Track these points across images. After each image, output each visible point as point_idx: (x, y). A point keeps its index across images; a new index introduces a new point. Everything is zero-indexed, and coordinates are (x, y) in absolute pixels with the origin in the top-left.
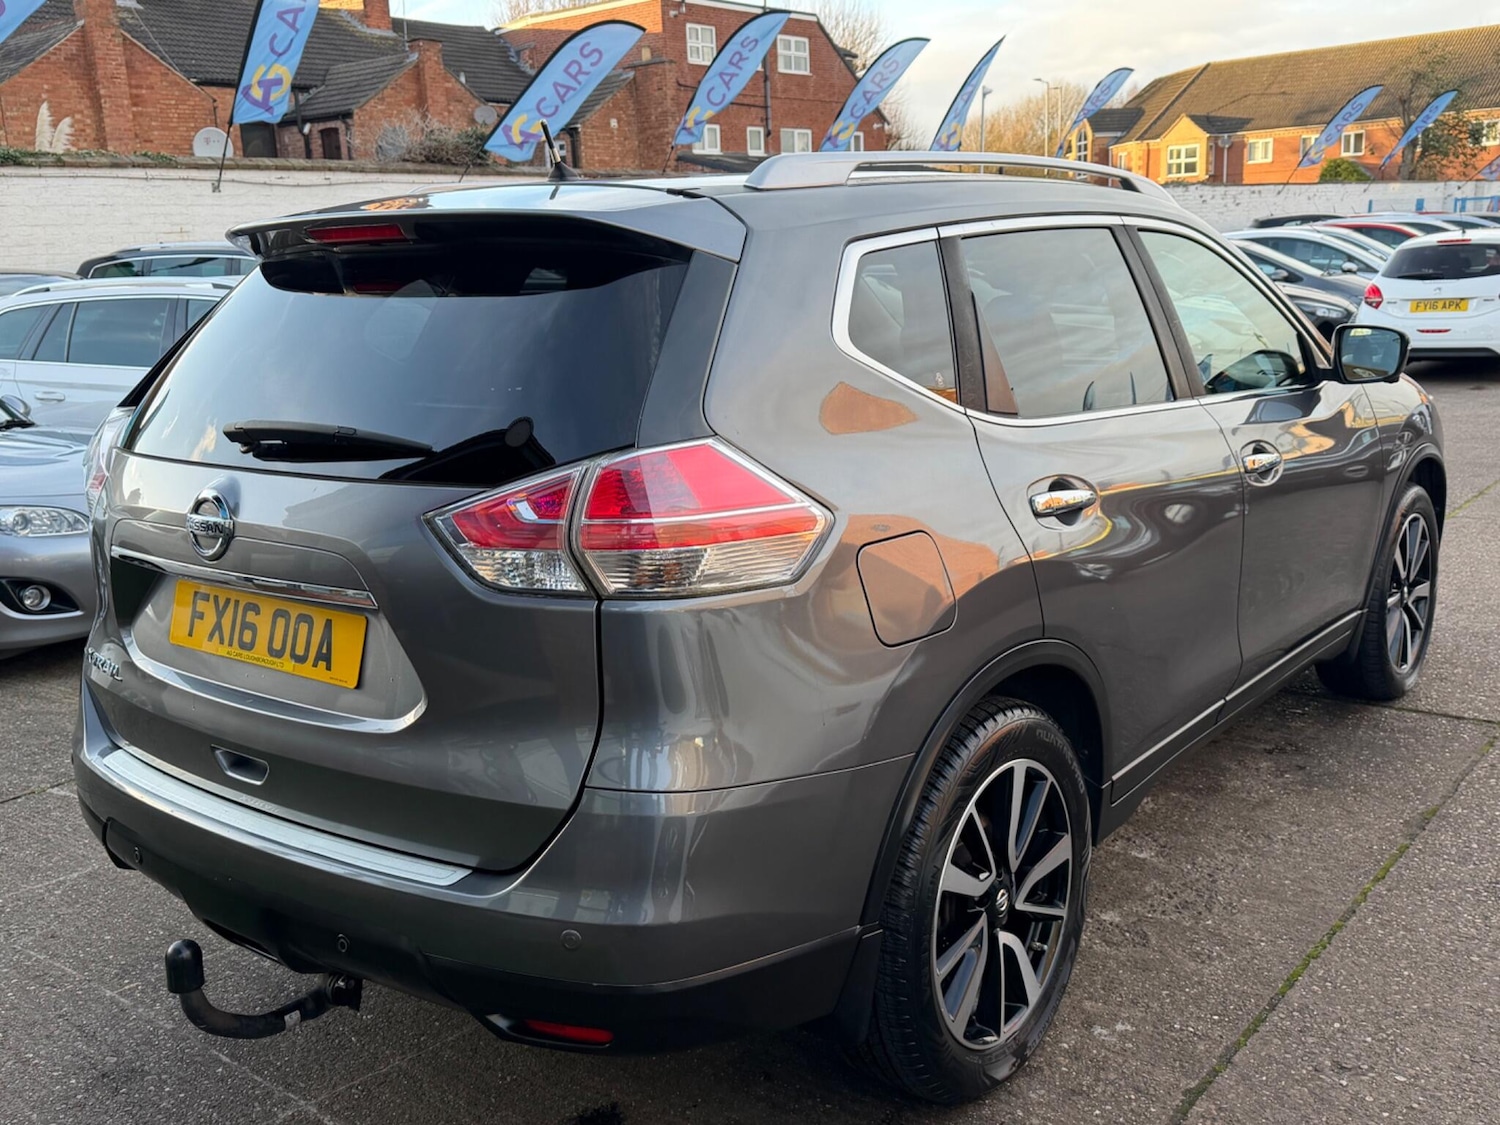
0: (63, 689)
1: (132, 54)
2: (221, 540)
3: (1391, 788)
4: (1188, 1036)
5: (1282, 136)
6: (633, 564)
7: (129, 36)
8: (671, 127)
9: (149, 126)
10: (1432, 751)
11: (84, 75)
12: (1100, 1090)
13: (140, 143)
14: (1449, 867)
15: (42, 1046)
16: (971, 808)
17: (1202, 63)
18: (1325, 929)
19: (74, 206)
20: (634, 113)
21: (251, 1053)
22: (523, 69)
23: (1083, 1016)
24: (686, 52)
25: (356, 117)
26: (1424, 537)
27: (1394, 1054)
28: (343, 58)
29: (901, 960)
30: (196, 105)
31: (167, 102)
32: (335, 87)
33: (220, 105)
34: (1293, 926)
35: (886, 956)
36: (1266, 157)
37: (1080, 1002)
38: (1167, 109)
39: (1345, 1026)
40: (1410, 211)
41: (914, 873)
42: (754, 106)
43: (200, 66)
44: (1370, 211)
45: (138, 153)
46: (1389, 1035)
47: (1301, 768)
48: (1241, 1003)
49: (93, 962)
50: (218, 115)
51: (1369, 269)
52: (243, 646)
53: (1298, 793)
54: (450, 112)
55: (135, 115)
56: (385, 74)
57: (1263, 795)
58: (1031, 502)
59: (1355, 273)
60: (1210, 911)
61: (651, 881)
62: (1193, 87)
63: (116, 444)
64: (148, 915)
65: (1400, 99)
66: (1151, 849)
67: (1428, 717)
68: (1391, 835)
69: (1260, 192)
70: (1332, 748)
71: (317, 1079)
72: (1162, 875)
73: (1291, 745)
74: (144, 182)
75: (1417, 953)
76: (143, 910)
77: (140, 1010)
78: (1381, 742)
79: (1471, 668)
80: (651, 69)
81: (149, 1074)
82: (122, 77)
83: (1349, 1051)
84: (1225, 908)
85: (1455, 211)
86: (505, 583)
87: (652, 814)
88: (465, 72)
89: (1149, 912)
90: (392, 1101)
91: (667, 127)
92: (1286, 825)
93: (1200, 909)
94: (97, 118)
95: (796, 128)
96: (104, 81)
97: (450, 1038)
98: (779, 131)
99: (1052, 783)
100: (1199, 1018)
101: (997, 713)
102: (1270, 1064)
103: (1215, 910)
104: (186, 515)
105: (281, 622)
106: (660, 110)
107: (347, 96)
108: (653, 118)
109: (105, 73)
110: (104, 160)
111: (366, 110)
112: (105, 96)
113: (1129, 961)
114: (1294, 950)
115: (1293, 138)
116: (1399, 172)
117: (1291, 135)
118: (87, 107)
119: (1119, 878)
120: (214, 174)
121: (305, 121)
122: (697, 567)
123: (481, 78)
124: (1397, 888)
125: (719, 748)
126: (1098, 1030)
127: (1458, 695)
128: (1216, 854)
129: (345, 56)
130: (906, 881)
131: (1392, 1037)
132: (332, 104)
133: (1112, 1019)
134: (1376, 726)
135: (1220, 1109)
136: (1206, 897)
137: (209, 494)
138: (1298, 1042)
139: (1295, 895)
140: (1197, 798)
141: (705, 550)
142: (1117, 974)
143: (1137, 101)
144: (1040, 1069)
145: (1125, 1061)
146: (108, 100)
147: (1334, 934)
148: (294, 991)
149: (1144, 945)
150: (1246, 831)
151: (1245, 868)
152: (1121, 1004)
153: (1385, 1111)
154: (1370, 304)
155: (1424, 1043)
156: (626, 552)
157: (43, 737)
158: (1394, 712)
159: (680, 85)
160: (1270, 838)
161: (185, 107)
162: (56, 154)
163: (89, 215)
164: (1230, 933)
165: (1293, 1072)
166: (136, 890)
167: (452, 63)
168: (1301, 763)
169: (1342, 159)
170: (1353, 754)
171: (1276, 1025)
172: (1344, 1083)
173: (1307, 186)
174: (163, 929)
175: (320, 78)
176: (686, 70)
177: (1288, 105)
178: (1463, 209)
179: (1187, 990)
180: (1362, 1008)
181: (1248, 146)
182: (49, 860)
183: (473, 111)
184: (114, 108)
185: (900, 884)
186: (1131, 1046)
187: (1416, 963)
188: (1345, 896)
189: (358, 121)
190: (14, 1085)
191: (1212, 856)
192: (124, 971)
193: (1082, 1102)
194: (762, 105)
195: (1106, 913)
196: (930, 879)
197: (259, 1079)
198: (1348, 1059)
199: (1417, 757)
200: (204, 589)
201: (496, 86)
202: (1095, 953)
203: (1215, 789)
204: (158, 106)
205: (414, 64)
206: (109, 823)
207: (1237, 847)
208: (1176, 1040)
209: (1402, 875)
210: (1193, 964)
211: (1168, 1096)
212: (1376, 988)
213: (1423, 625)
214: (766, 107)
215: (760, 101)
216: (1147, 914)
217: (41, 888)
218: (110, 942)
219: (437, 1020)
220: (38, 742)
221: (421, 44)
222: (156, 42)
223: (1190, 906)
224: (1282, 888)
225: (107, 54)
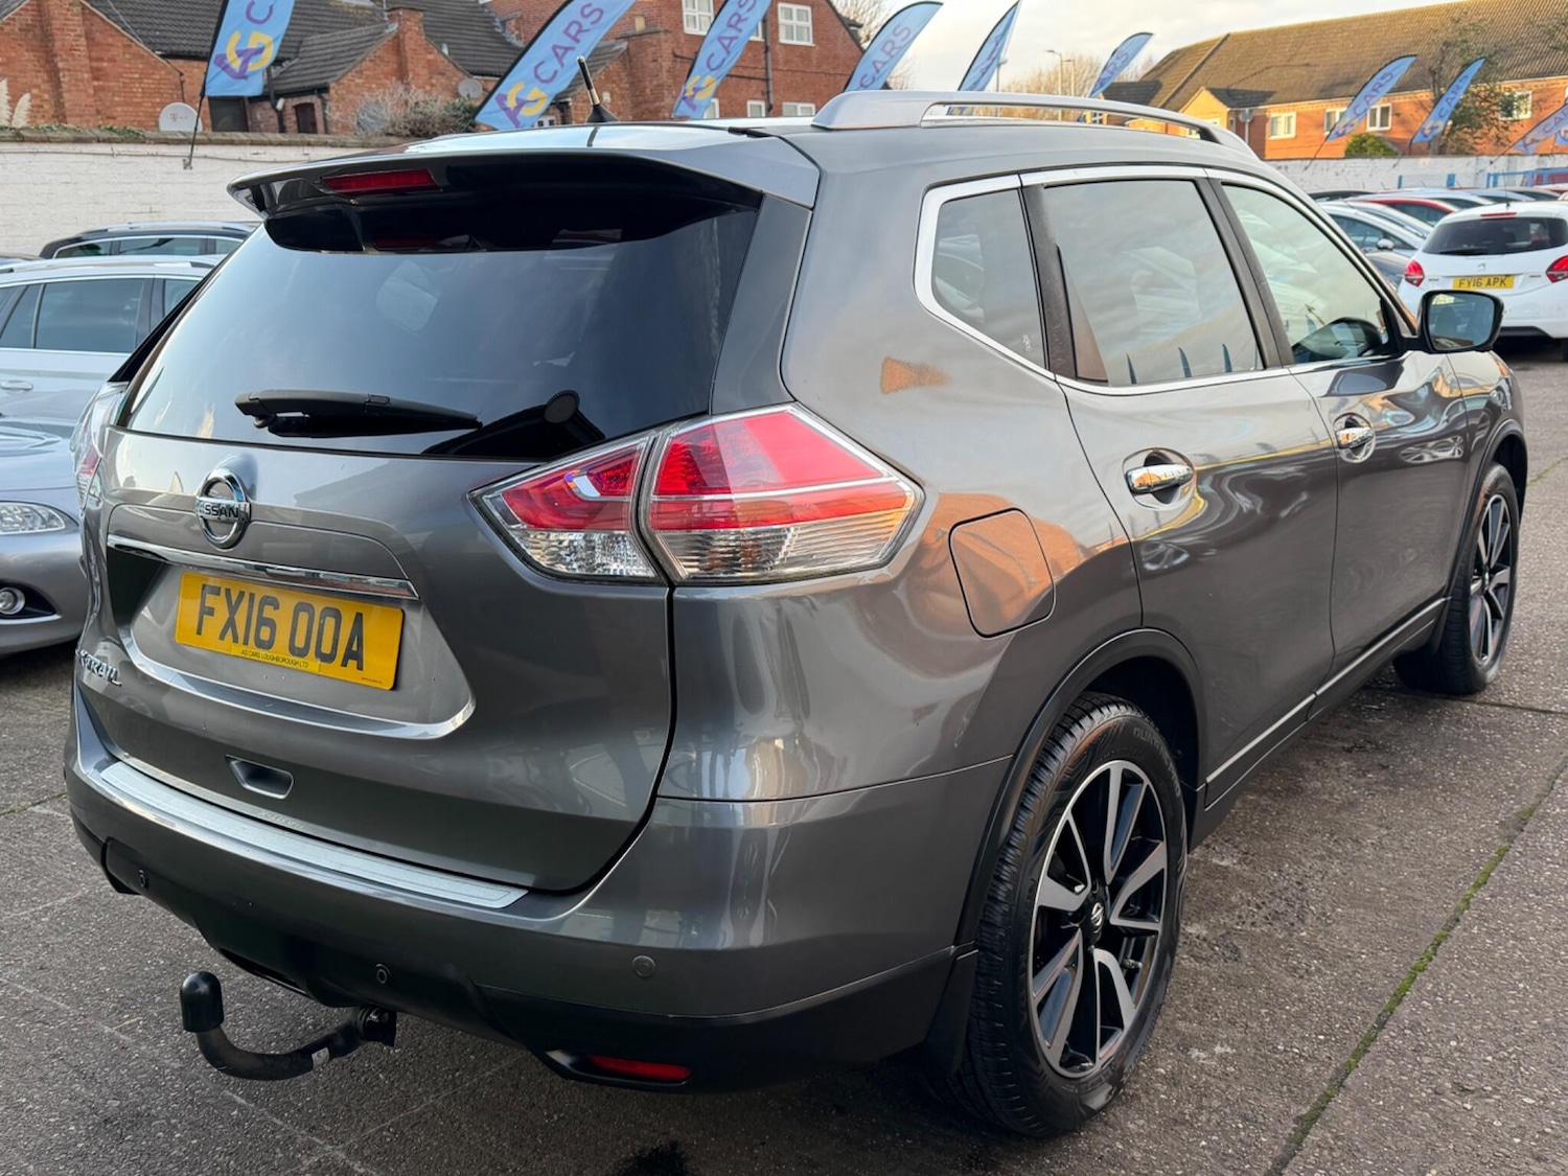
0: (40, 699)
1: (92, 25)
2: (235, 525)
3: (1481, 787)
4: (1293, 1058)
5: (1305, 109)
6: (706, 546)
7: (88, 5)
8: (668, 101)
9: (112, 102)
10: (1522, 748)
11: (40, 46)
12: (1204, 1119)
13: (102, 119)
14: (1553, 871)
15: (35, 1090)
16: (1067, 815)
17: (1222, 33)
18: (1428, 939)
19: (35, 184)
20: (627, 86)
21: (269, 1093)
22: (508, 40)
23: (1178, 1038)
24: (682, 22)
25: (332, 91)
26: (1505, 520)
27: (1519, 1074)
28: (317, 29)
29: (996, 982)
30: (161, 79)
31: (131, 76)
32: (308, 60)
33: (187, 80)
34: (1395, 937)
35: (980, 978)
36: (1289, 132)
37: (1173, 1022)
38: (1186, 82)
39: (1462, 1044)
40: (1441, 187)
41: (1010, 886)
42: (755, 78)
43: (165, 37)
44: (1399, 187)
45: (102, 127)
46: (1510, 1054)
47: (1384, 767)
48: (1347, 1022)
49: (88, 995)
50: (185, 90)
51: (1405, 246)
52: (260, 644)
53: (1384, 793)
54: (432, 85)
55: (96, 89)
56: (363, 45)
57: (1346, 797)
58: (1127, 478)
59: (1391, 250)
60: (1303, 922)
61: (729, 900)
62: (1212, 59)
63: (109, 420)
64: (146, 944)
65: (1430, 70)
66: (1232, 856)
67: (1512, 712)
68: (1487, 837)
69: (1286, 168)
70: (1414, 745)
71: (344, 1120)
72: (1247, 884)
73: (1370, 742)
74: (110, 159)
75: (1530, 964)
76: (140, 937)
77: (143, 1048)
78: (1465, 738)
79: (1551, 659)
80: (647, 39)
81: (156, 1118)
82: (82, 49)
83: (1469, 1071)
84: (1318, 918)
85: (1488, 186)
86: (561, 568)
87: (731, 826)
88: (448, 44)
89: (1237, 924)
90: (428, 1145)
91: (663, 101)
92: (1375, 828)
93: (1292, 920)
94: (55, 93)
95: (799, 101)
96: (62, 53)
97: (487, 1073)
98: (781, 106)
99: (1148, 786)
100: (1303, 1038)
101: (1092, 710)
102: (1386, 1087)
103: (1309, 921)
104: (194, 498)
105: (303, 617)
106: (655, 83)
107: (323, 69)
108: (648, 91)
109: (63, 45)
110: (66, 134)
111: (343, 84)
112: (63, 70)
113: (1221, 977)
114: (1397, 962)
115: (1318, 112)
116: (1429, 146)
117: (1315, 108)
118: (44, 82)
119: (1201, 887)
120: (185, 150)
121: (278, 96)
122: (780, 549)
123: (465, 50)
124: (1500, 894)
125: (800, 750)
126: (1195, 1053)
127: (1541, 688)
128: (1303, 860)
129: (319, 27)
130: (1001, 895)
131: (1514, 1056)
132: (307, 78)
133: (1209, 1041)
134: (1459, 721)
135: (1337, 1137)
136: (1297, 906)
137: (222, 474)
138: (1412, 1061)
139: (1392, 903)
140: (1276, 801)
141: (788, 529)
142: (1210, 992)
143: (1154, 73)
144: (1135, 1096)
145: (1229, 1087)
146: (67, 73)
147: (1439, 944)
148: (312, 1024)
149: (1236, 960)
150: (1332, 835)
151: (1336, 875)
152: (1217, 1025)
153: (1516, 1137)
154: (1411, 281)
155: (1550, 1062)
156: (697, 532)
157: (21, 751)
158: (1476, 706)
159: (675, 56)
160: (1359, 842)
161: (151, 81)
162: (14, 129)
163: (51, 193)
164: (1327, 945)
165: (1412, 1096)
166: (132, 916)
167: (434, 34)
168: (1383, 762)
169: (1367, 134)
170: (1438, 751)
171: (1388, 1044)
172: (1469, 1106)
173: (1335, 161)
174: (163, 958)
175: (294, 50)
176: (682, 40)
177: (1312, 77)
178: (1495, 184)
179: (1288, 1007)
180: (1478, 1024)
181: (1270, 121)
182: (34, 884)
183: (457, 85)
184: (73, 81)
185: (993, 899)
186: (1232, 1069)
187: (1530, 974)
188: (1445, 903)
189: (336, 96)
190: (6, 1134)
191: (1299, 863)
192: (122, 1005)
193: (1186, 1133)
194: (763, 77)
195: (1191, 925)
196: (1027, 893)
197: (279, 1123)
198: (1470, 1080)
199: (1506, 753)
200: (212, 582)
201: (480, 58)
202: (1184, 969)
203: (1294, 791)
204: (121, 80)
205: (394, 35)
206: (109, 844)
207: (1324, 853)
208: (1281, 1062)
209: (1504, 880)
210: (1290, 979)
211: (1279, 1125)
212: (1491, 1002)
213: (1503, 614)
214: (767, 80)
215: (760, 73)
216: (1235, 927)
217: (26, 915)
218: (105, 973)
219: (472, 1053)
220: (16, 756)
221: (401, 13)
222: (118, 12)
223: (1281, 916)
224: (1377, 896)
225: (65, 25)
